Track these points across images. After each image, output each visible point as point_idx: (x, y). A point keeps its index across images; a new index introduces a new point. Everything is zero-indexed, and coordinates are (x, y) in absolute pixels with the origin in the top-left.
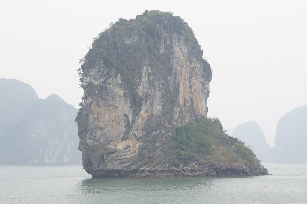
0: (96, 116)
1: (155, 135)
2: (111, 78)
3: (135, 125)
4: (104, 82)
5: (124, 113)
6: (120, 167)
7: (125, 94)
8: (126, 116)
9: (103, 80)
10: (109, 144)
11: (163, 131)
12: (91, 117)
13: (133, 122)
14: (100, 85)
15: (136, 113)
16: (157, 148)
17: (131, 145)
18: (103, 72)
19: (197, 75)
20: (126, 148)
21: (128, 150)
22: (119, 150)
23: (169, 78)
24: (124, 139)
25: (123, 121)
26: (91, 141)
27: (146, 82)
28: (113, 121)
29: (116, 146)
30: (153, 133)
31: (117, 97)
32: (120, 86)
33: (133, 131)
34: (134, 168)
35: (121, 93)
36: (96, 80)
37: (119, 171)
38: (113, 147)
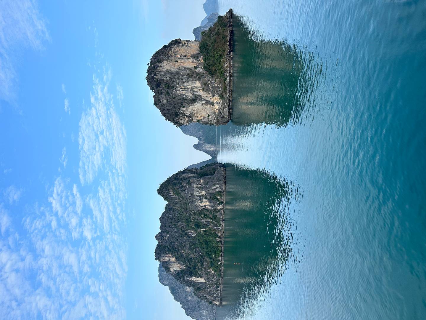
0: (202, 118)
1: (211, 87)
2: (184, 113)
3: (207, 99)
4: (186, 116)
5: (201, 106)
6: (227, 108)
7: (191, 105)
8: (202, 104)
9: (185, 117)
10: (216, 113)
11: (209, 82)
12: (203, 120)
13: (205, 100)
14: (188, 118)
15: (201, 99)
16: (218, 86)
17: (216, 101)
18: (181, 117)
19: (178, 50)
20: (218, 104)
21: (219, 103)
22: (219, 108)
23: (181, 74)
24: (213, 105)
25: (205, 106)
26: (214, 121)
27: (185, 91)
28: (205, 111)
29: (217, 109)
30: (211, 88)
31: (193, 109)
32: (188, 108)
33: (209, 99)
34: (228, 101)
35: (191, 107)
36: (185, 120)
37: (229, 109)
38: (217, 111)
